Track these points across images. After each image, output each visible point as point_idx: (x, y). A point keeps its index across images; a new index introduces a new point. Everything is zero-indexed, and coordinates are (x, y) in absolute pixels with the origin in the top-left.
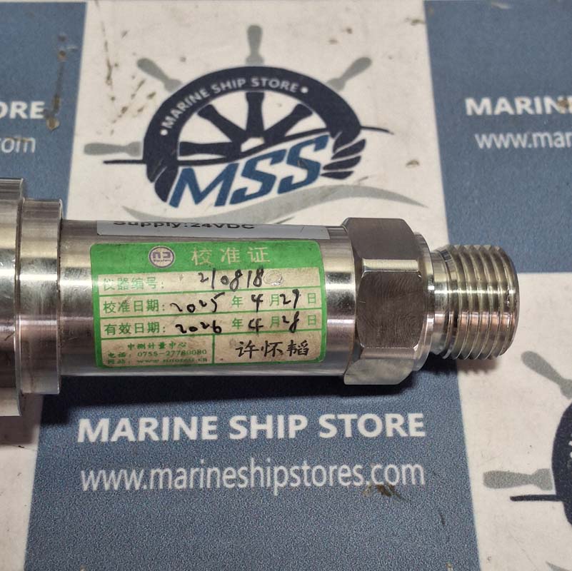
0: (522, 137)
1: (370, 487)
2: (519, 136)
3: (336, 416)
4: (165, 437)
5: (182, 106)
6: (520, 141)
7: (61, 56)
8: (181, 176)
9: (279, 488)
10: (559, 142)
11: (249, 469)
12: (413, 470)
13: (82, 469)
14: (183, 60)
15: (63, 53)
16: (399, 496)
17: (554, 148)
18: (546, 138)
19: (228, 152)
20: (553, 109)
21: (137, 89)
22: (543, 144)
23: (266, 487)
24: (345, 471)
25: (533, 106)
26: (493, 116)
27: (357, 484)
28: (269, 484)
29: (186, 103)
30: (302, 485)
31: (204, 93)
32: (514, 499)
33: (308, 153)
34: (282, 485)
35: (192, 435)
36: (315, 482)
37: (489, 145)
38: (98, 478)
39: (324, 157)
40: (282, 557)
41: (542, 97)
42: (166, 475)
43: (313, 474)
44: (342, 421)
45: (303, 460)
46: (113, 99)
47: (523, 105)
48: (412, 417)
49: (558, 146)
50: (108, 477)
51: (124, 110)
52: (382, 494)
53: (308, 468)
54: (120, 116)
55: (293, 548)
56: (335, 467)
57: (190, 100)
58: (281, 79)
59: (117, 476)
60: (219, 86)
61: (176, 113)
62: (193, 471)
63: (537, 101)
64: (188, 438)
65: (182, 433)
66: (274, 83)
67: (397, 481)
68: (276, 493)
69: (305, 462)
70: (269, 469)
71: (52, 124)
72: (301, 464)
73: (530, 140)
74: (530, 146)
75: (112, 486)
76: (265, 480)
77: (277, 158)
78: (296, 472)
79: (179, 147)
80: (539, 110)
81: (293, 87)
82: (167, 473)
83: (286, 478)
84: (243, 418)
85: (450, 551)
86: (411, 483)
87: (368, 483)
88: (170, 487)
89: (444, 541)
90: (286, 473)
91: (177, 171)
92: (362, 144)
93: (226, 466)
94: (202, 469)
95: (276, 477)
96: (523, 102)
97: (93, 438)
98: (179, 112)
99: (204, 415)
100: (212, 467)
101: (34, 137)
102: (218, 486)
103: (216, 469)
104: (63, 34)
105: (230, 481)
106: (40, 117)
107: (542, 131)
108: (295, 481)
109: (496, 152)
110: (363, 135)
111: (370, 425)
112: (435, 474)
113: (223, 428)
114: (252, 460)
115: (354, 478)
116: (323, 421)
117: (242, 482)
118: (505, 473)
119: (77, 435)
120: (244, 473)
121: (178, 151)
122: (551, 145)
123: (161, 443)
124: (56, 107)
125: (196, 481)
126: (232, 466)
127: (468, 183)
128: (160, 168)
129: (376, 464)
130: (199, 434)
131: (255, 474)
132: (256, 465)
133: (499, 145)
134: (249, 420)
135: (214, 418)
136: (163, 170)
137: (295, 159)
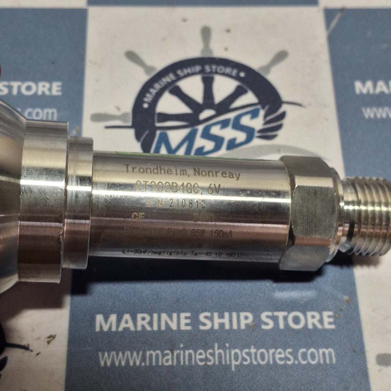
33: (246, 121)
39: (258, 123)
42: (157, 356)
48: (326, 314)
70: (228, 351)
84: (208, 314)
110: (284, 108)
137: (237, 126)
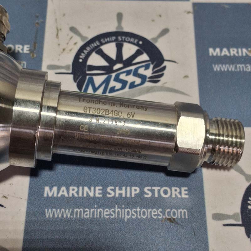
0: (233, 66)
1: (165, 219)
2: (231, 66)
3: (151, 188)
4: (80, 195)
5: (88, 49)
6: (232, 68)
7: (36, 25)
8: (88, 80)
9: (127, 218)
10: (248, 69)
11: (115, 210)
12: (183, 211)
13: (46, 208)
14: (89, 27)
15: (38, 23)
16: (177, 223)
17: (246, 72)
18: (243, 67)
19: (108, 70)
20: (246, 54)
21: (69, 41)
22: (241, 70)
23: (122, 218)
24: (155, 212)
25: (238, 52)
26: (221, 56)
27: (159, 217)
28: (123, 217)
29: (90, 48)
30: (137, 218)
31: (98, 43)
32: (224, 225)
34: (129, 217)
35: (92, 194)
36: (142, 216)
37: (218, 70)
38: (53, 212)
40: (128, 247)
41: (242, 48)
43: (142, 212)
44: (154, 190)
45: (137, 207)
46: (59, 45)
47: (233, 52)
49: (248, 71)
50: (57, 212)
51: (64, 50)
52: (170, 222)
53: (140, 210)
54: (62, 53)
55: (133, 244)
56: (151, 210)
57: (92, 46)
58: (131, 37)
59: (60, 212)
60: (104, 40)
61: (86, 52)
62: (92, 210)
63: (240, 50)
64: (90, 196)
65: (87, 194)
66: (128, 39)
67: (176, 216)
68: (126, 221)
69: (138, 207)
71: (33, 55)
72: (136, 208)
73: (236, 68)
74: (236, 70)
75: (58, 216)
76: (122, 215)
77: (128, 73)
78: (134, 211)
79: (87, 67)
80: (240, 54)
81: (136, 41)
82: (81, 211)
83: (130, 214)
85: (197, 247)
86: (182, 218)
87: (164, 217)
88: (82, 217)
89: (195, 242)
90: (130, 212)
91: (86, 78)
92: (164, 68)
93: (106, 208)
94: (96, 210)
95: (126, 213)
96: (234, 51)
97: (50, 195)
98: (87, 52)
99: (96, 186)
100: (100, 209)
101: (26, 61)
102: (102, 217)
103: (101, 210)
104: (37, 15)
105: (107, 215)
106: (28, 52)
107: (241, 64)
108: (134, 215)
109: (222, 73)
111: (165, 192)
112: (192, 214)
113: (104, 192)
114: (116, 206)
115: (158, 215)
116: (146, 190)
117: (112, 215)
118: (221, 214)
119: (44, 193)
120: (113, 211)
121: (87, 69)
122: (245, 70)
123: (79, 198)
124: (35, 48)
125: (93, 214)
126: (108, 208)
127: (209, 86)
128: (79, 76)
129: (167, 209)
130: (94, 194)
131: (117, 212)
132: (118, 208)
133: (223, 70)
134: (115, 189)
135: (101, 188)
136: (80, 78)
